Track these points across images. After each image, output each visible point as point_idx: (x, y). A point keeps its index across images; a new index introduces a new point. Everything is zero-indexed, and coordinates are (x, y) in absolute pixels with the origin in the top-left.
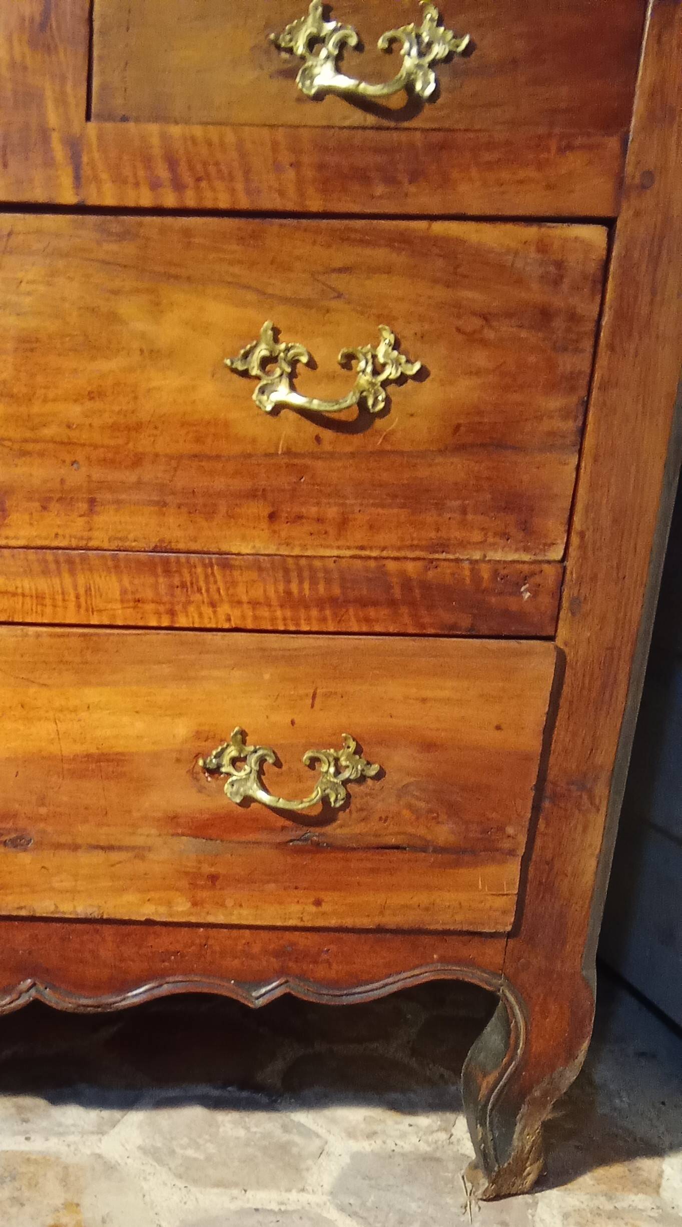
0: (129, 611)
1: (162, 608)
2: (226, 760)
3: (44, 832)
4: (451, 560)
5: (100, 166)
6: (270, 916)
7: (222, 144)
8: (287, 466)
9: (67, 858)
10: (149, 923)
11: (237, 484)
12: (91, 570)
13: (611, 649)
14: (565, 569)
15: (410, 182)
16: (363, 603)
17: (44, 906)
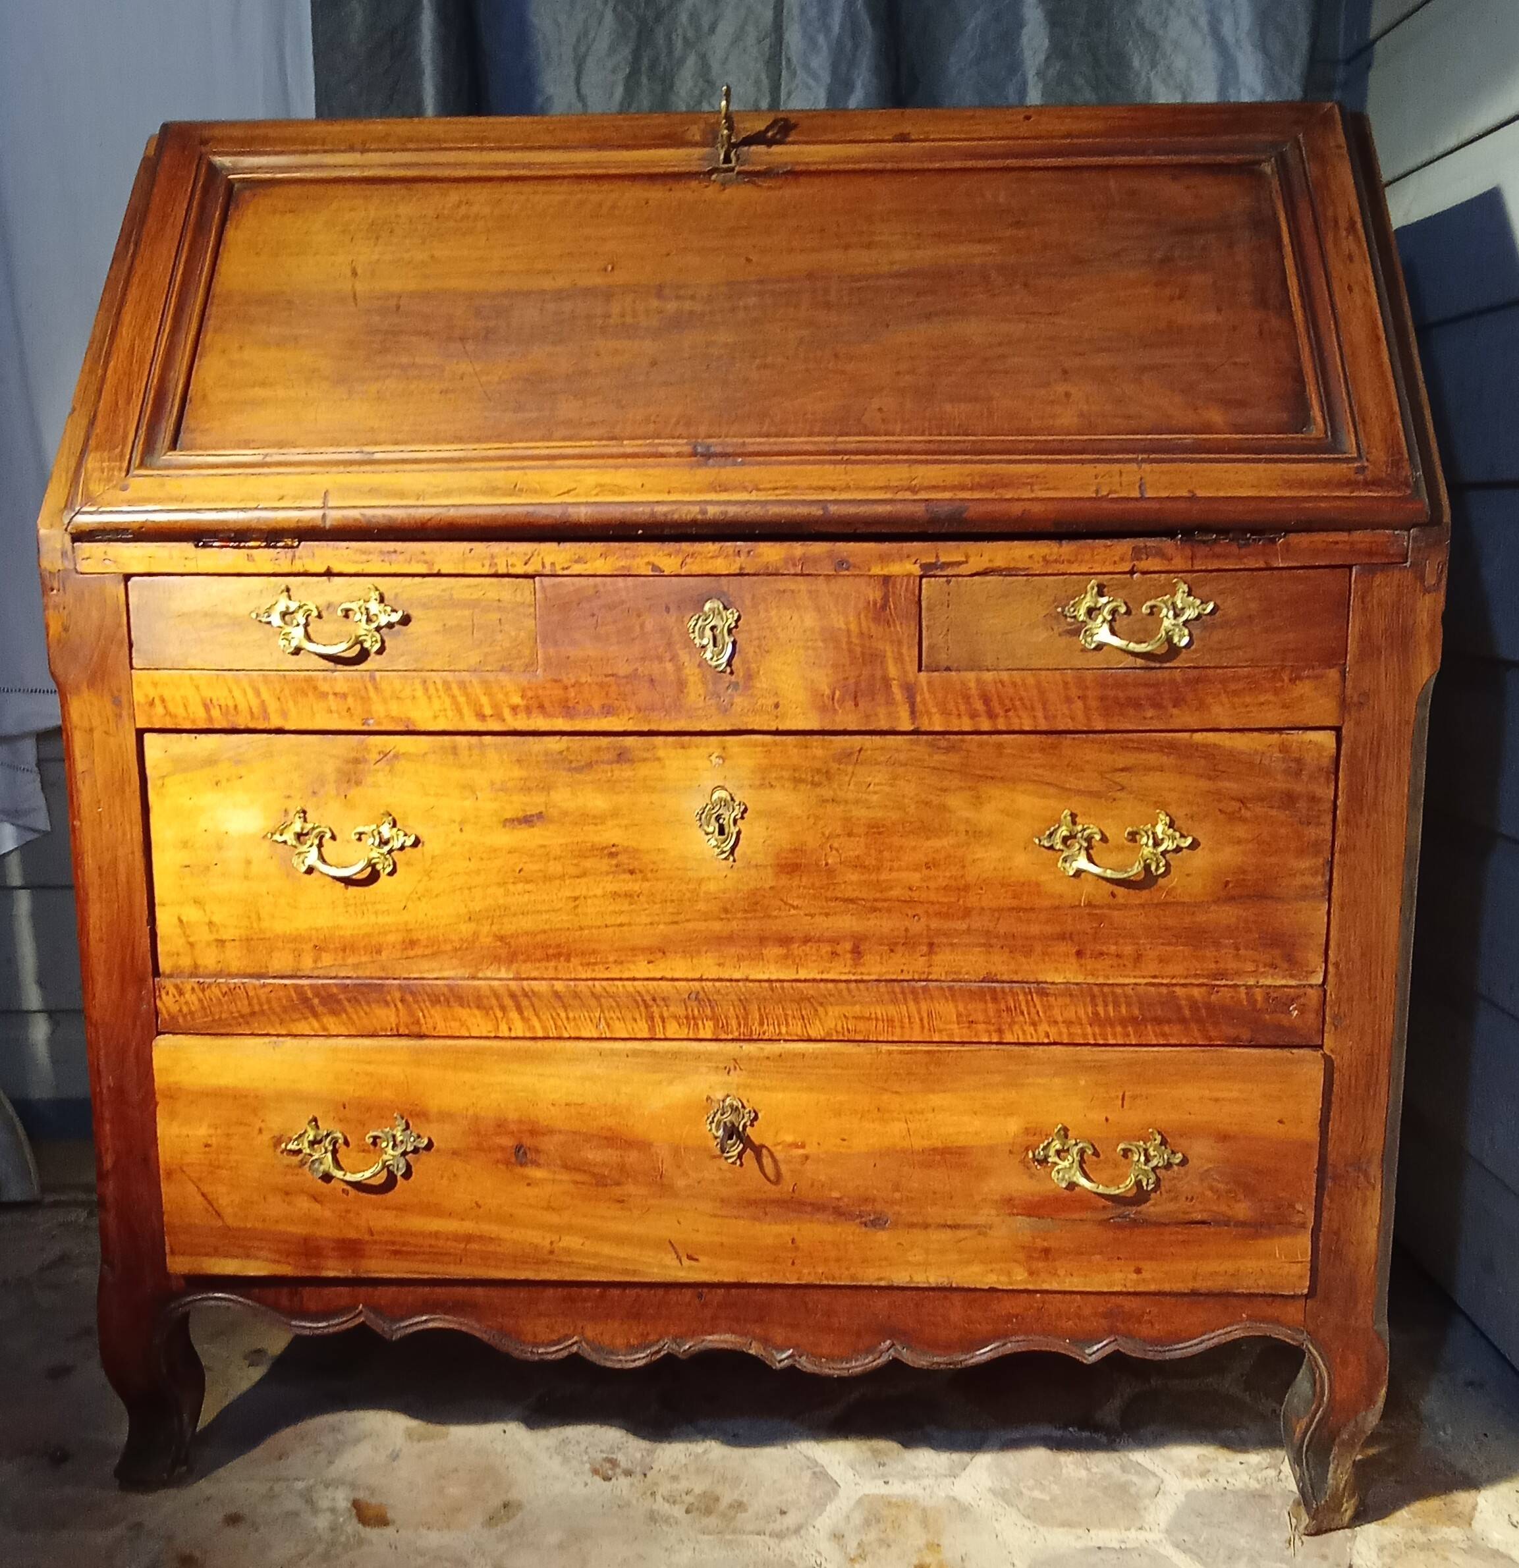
0: (964, 1031)
1: (992, 1028)
2: (1052, 1152)
3: (899, 1213)
4: (1231, 986)
5: (930, 703)
6: (1098, 1283)
7: (1024, 684)
8: (1089, 914)
9: (919, 1235)
10: (992, 1290)
11: (1049, 929)
12: (932, 998)
13: (1372, 1054)
14: (1325, 991)
15: (1174, 707)
16: (1158, 1021)
17: (901, 1278)
